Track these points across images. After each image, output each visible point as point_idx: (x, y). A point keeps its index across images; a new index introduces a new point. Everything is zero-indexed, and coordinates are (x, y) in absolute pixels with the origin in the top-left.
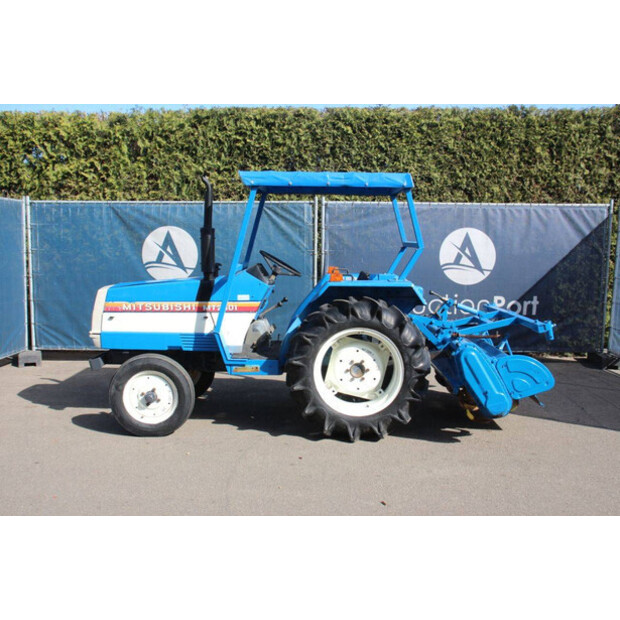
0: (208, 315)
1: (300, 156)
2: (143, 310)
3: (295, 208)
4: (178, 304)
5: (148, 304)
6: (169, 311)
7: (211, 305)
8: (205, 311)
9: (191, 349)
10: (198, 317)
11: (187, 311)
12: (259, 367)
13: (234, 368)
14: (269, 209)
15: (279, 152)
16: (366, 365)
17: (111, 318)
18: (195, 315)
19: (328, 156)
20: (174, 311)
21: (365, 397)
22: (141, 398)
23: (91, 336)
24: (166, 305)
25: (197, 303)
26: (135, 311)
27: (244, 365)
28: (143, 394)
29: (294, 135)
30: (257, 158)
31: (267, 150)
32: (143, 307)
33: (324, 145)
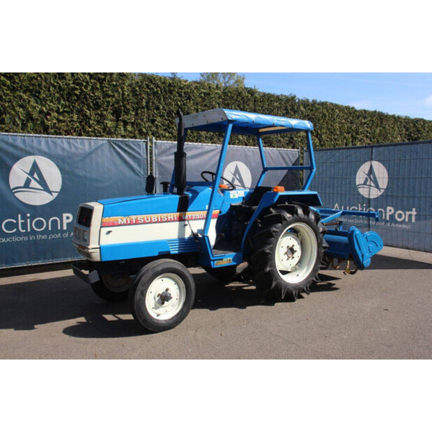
0: (187, 223)
1: (124, 106)
2: (137, 223)
3: (134, 144)
4: (164, 216)
5: (140, 217)
6: (157, 222)
7: (188, 214)
8: (184, 220)
9: (177, 252)
10: (179, 224)
11: (171, 221)
12: (231, 258)
13: (216, 262)
14: (115, 144)
15: (108, 102)
16: (295, 248)
17: (109, 232)
18: (177, 223)
19: (143, 108)
20: (161, 222)
21: (289, 270)
22: (157, 299)
23: (90, 251)
24: (154, 217)
25: (178, 213)
26: (130, 224)
27: (222, 259)
28: (159, 295)
29: (120, 90)
30: (92, 104)
31: (100, 99)
32: (136, 220)
33: (142, 99)
